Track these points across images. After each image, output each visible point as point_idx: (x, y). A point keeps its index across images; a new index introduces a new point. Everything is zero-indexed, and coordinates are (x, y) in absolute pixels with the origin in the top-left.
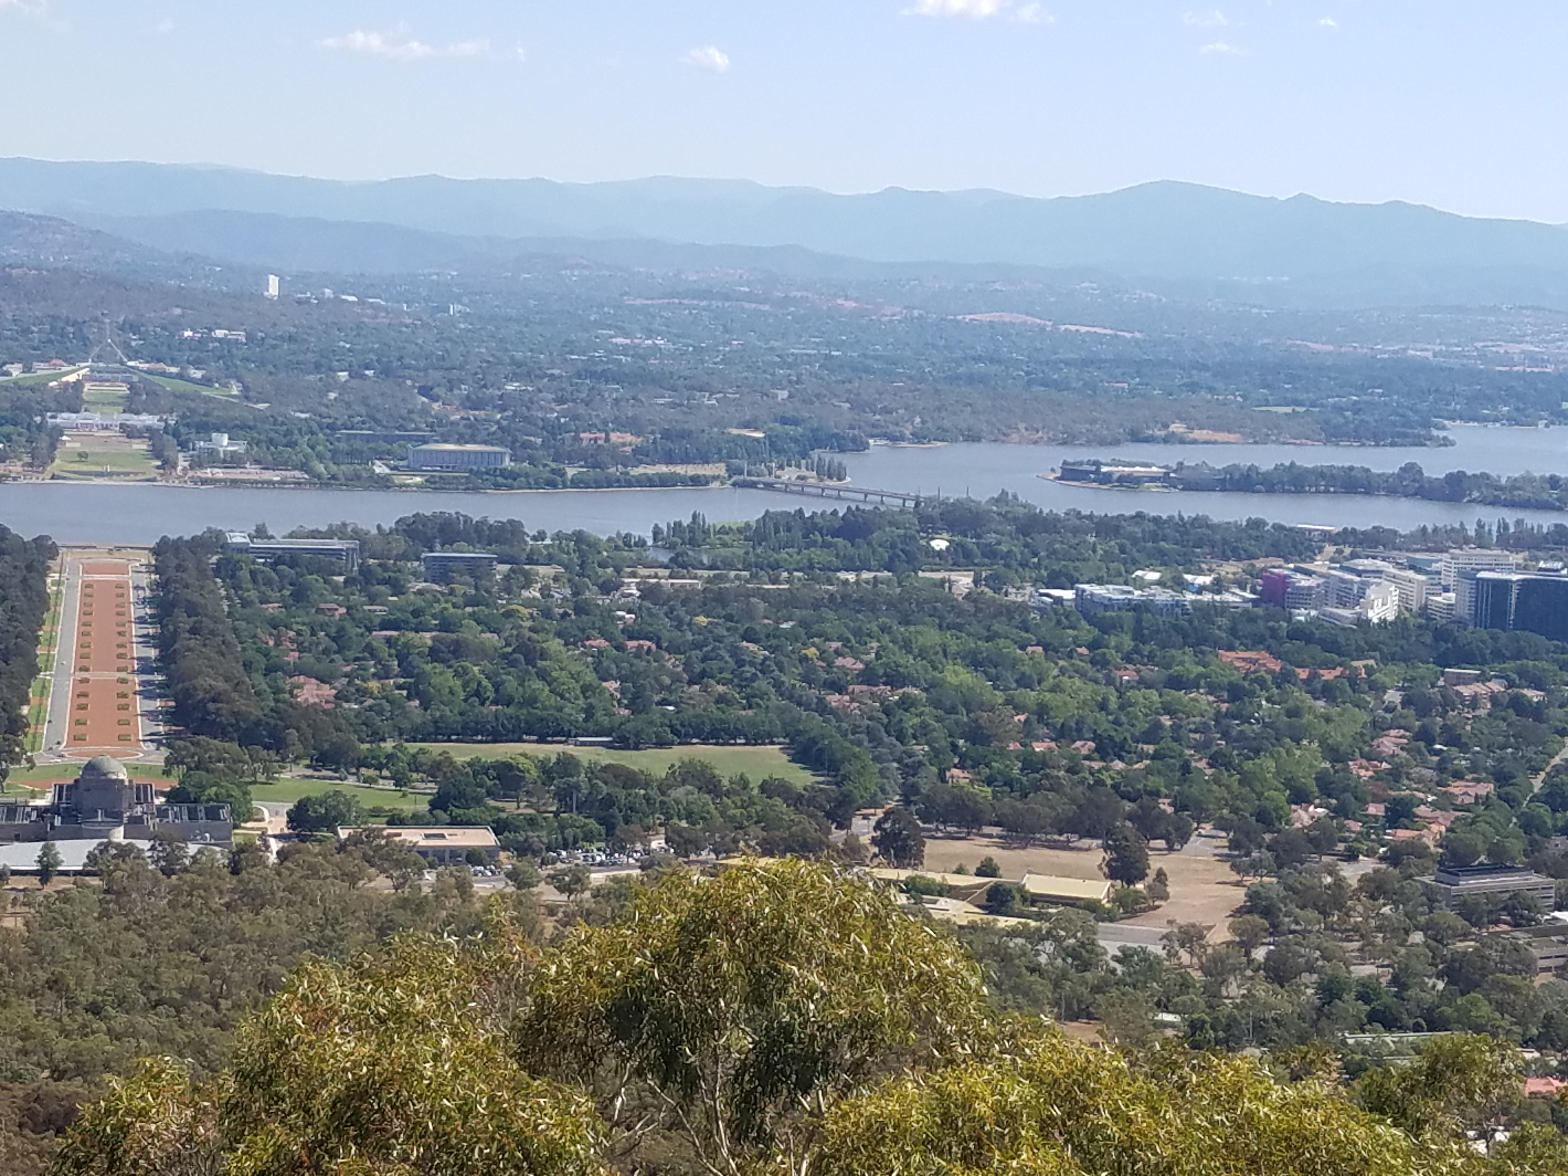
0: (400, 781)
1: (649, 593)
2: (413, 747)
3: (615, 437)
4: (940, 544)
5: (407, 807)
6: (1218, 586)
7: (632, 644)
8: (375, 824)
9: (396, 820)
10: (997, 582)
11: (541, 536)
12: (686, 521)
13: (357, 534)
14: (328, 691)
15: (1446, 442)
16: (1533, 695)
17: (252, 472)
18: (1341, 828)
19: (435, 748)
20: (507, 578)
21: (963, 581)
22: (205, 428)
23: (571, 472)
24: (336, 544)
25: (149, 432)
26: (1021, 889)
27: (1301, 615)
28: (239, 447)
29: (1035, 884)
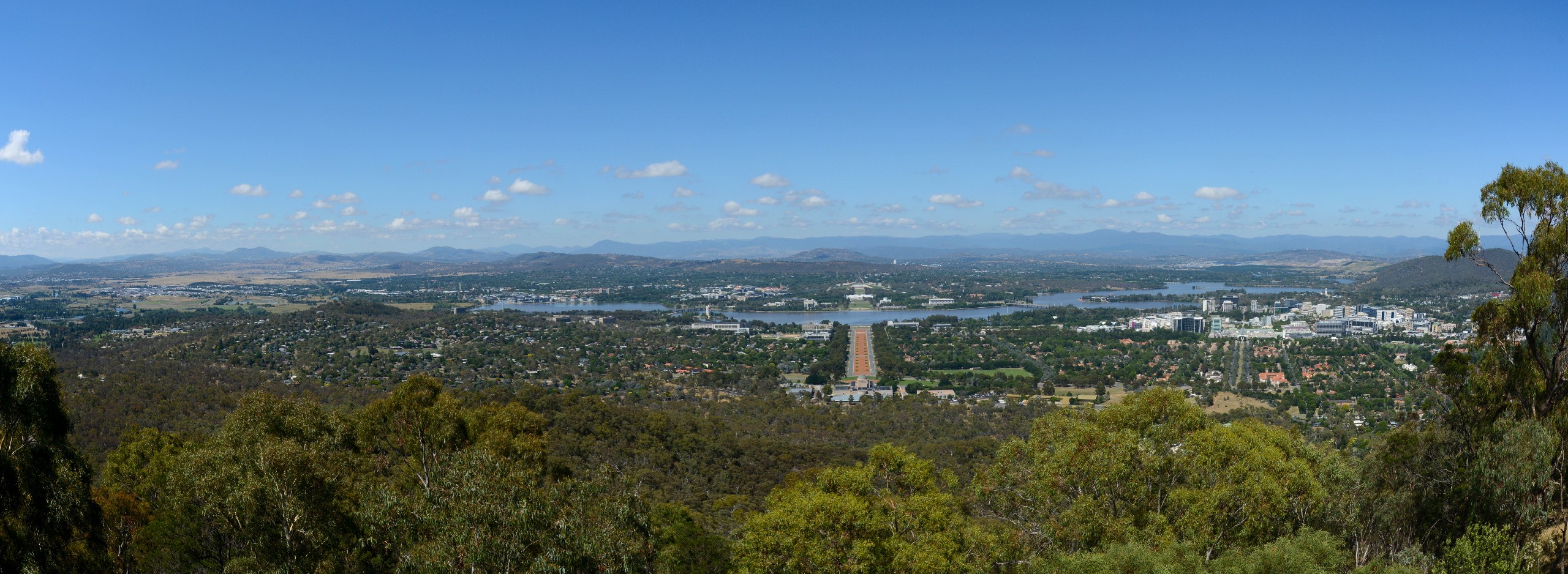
0: (932, 379)
1: (988, 333)
2: (934, 371)
3: (978, 295)
4: (1055, 317)
5: (933, 386)
6: (1118, 324)
7: (984, 345)
8: (927, 389)
9: (932, 389)
10: (1069, 326)
11: (962, 319)
12: (996, 315)
13: (919, 321)
14: (913, 359)
15: (1167, 288)
16: (1186, 344)
17: (894, 307)
18: (1148, 379)
19: (939, 371)
20: (954, 329)
21: (1061, 326)
22: (882, 297)
23: (968, 304)
24: (913, 323)
25: (869, 299)
26: (1077, 398)
27: (1137, 330)
28: (890, 301)
29: (1080, 397)
